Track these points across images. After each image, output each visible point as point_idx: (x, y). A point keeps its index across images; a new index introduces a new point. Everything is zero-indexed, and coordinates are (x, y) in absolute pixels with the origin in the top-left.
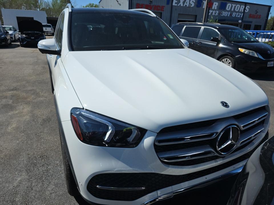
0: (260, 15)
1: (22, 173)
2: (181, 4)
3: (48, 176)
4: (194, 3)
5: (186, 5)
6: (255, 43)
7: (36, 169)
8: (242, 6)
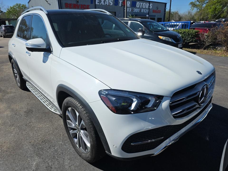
0: (160, 11)
1: (35, 158)
2: (102, 3)
3: (59, 154)
4: (112, 2)
5: (106, 4)
6: (167, 32)
7: (45, 152)
8: (147, 4)
